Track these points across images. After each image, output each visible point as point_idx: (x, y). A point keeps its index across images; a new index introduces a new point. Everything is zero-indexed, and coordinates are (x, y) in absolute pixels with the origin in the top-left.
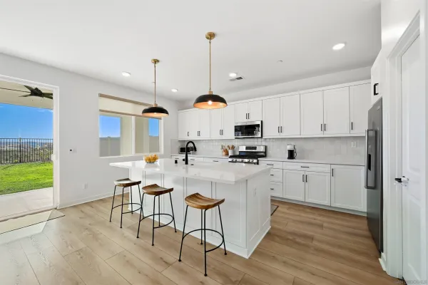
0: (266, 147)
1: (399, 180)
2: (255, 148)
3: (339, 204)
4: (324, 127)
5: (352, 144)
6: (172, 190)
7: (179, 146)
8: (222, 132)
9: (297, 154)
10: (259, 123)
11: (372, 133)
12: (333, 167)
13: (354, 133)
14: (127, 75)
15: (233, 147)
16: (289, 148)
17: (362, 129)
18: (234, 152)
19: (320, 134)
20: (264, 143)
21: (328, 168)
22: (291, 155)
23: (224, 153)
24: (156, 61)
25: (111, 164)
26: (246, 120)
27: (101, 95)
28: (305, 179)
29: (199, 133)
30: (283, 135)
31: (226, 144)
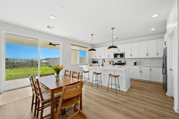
0: (125, 61)
1: (171, 70)
2: (121, 62)
3: (153, 80)
4: (147, 54)
5: (158, 60)
6: (101, 73)
7: (92, 61)
8: (109, 56)
9: (137, 64)
10: (123, 53)
11: (164, 57)
12: (151, 68)
13: (158, 57)
14: (81, 38)
15: (113, 61)
16: (135, 61)
17: (161, 55)
18: (113, 63)
19: (146, 57)
20: (125, 60)
21: (149, 68)
22: (135, 64)
23: (109, 63)
24: (92, 35)
25: (79, 66)
26: (118, 52)
27: (72, 45)
28: (141, 72)
29: (100, 56)
30: (132, 57)
31: (110, 60)
